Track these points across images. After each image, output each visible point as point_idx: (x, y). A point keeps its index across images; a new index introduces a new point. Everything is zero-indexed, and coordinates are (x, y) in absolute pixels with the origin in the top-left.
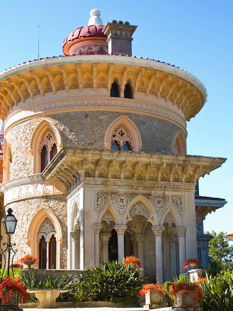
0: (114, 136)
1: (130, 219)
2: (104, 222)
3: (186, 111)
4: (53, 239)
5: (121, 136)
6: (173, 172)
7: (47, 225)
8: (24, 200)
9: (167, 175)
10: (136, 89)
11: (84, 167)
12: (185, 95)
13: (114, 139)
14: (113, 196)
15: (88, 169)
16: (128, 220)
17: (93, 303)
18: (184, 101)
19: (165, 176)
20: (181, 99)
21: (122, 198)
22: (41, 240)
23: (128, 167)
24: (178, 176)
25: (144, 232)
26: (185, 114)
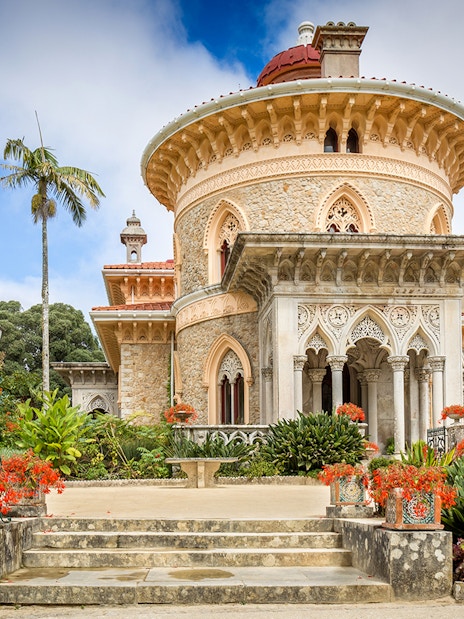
0: (330, 217)
1: (352, 345)
2: (310, 352)
3: (452, 171)
4: (240, 378)
5: (343, 216)
6: (424, 266)
7: (232, 360)
8: (198, 324)
9: (414, 271)
10: (366, 137)
11: (276, 264)
12: (449, 143)
13: (331, 222)
14: (324, 309)
15: (283, 267)
16: (349, 346)
17: (281, 478)
18: (448, 154)
19: (411, 274)
20: (444, 151)
21: (339, 312)
22: (224, 381)
23: (349, 261)
24: (434, 272)
25: (377, 366)
26: (450, 179)
